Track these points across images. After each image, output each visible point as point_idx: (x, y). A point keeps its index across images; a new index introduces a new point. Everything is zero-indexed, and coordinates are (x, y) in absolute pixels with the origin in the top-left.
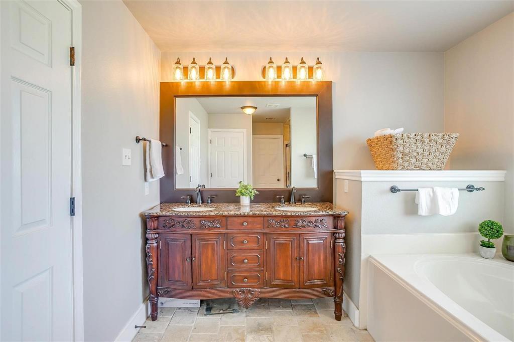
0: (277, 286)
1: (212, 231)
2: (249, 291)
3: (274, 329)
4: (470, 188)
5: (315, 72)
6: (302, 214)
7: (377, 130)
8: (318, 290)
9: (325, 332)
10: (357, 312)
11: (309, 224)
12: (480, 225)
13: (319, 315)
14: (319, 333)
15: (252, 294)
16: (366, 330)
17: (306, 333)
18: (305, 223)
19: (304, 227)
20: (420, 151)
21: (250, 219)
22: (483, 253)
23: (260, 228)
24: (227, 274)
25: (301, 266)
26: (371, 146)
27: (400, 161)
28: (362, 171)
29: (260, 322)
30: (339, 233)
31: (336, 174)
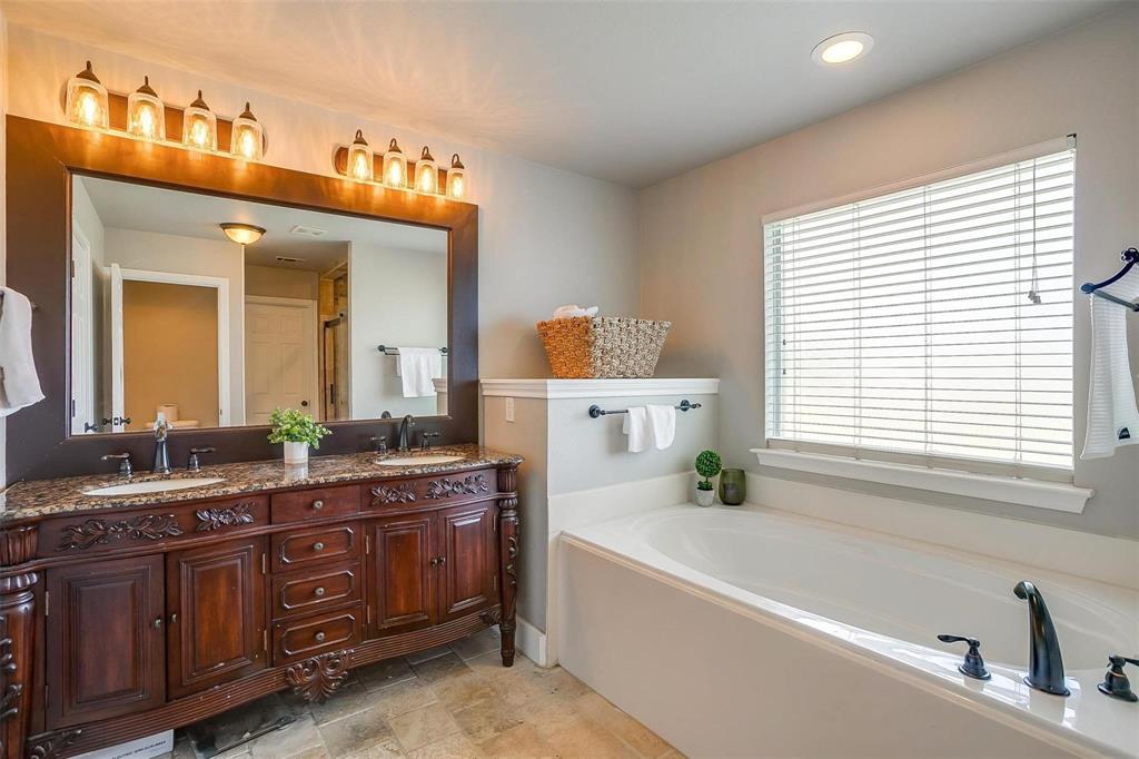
0: (392, 631)
1: (229, 535)
2: (329, 658)
3: (392, 724)
4: (685, 406)
5: (452, 182)
6: (443, 468)
7: (557, 308)
8: (473, 618)
9: (492, 694)
10: (543, 639)
11: (455, 489)
12: (698, 459)
13: (472, 668)
14: (483, 700)
15: (334, 666)
16: (558, 665)
17: (460, 710)
18: (448, 488)
19: (446, 494)
20: (625, 347)
21: (328, 494)
22: (701, 501)
23: (353, 509)
24: (271, 636)
25: (442, 577)
26: (545, 335)
27: (599, 363)
28: (549, 381)
29: (354, 724)
30: (508, 499)
31: (484, 387)
